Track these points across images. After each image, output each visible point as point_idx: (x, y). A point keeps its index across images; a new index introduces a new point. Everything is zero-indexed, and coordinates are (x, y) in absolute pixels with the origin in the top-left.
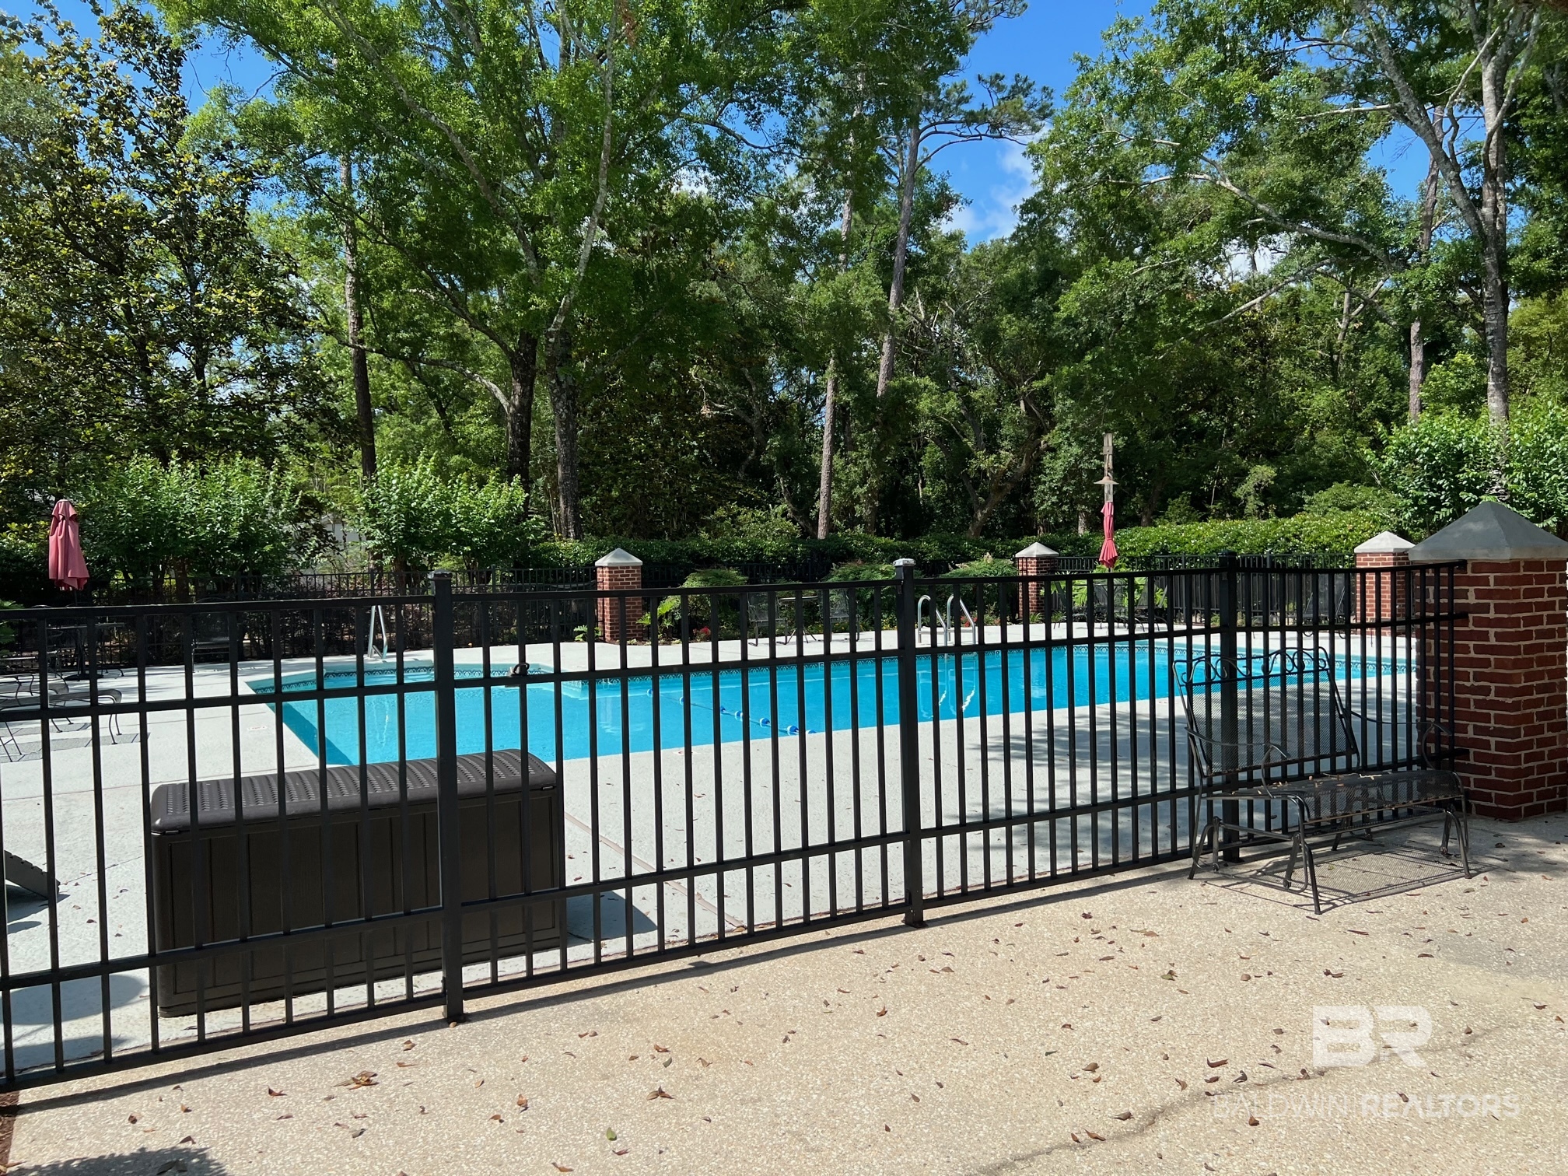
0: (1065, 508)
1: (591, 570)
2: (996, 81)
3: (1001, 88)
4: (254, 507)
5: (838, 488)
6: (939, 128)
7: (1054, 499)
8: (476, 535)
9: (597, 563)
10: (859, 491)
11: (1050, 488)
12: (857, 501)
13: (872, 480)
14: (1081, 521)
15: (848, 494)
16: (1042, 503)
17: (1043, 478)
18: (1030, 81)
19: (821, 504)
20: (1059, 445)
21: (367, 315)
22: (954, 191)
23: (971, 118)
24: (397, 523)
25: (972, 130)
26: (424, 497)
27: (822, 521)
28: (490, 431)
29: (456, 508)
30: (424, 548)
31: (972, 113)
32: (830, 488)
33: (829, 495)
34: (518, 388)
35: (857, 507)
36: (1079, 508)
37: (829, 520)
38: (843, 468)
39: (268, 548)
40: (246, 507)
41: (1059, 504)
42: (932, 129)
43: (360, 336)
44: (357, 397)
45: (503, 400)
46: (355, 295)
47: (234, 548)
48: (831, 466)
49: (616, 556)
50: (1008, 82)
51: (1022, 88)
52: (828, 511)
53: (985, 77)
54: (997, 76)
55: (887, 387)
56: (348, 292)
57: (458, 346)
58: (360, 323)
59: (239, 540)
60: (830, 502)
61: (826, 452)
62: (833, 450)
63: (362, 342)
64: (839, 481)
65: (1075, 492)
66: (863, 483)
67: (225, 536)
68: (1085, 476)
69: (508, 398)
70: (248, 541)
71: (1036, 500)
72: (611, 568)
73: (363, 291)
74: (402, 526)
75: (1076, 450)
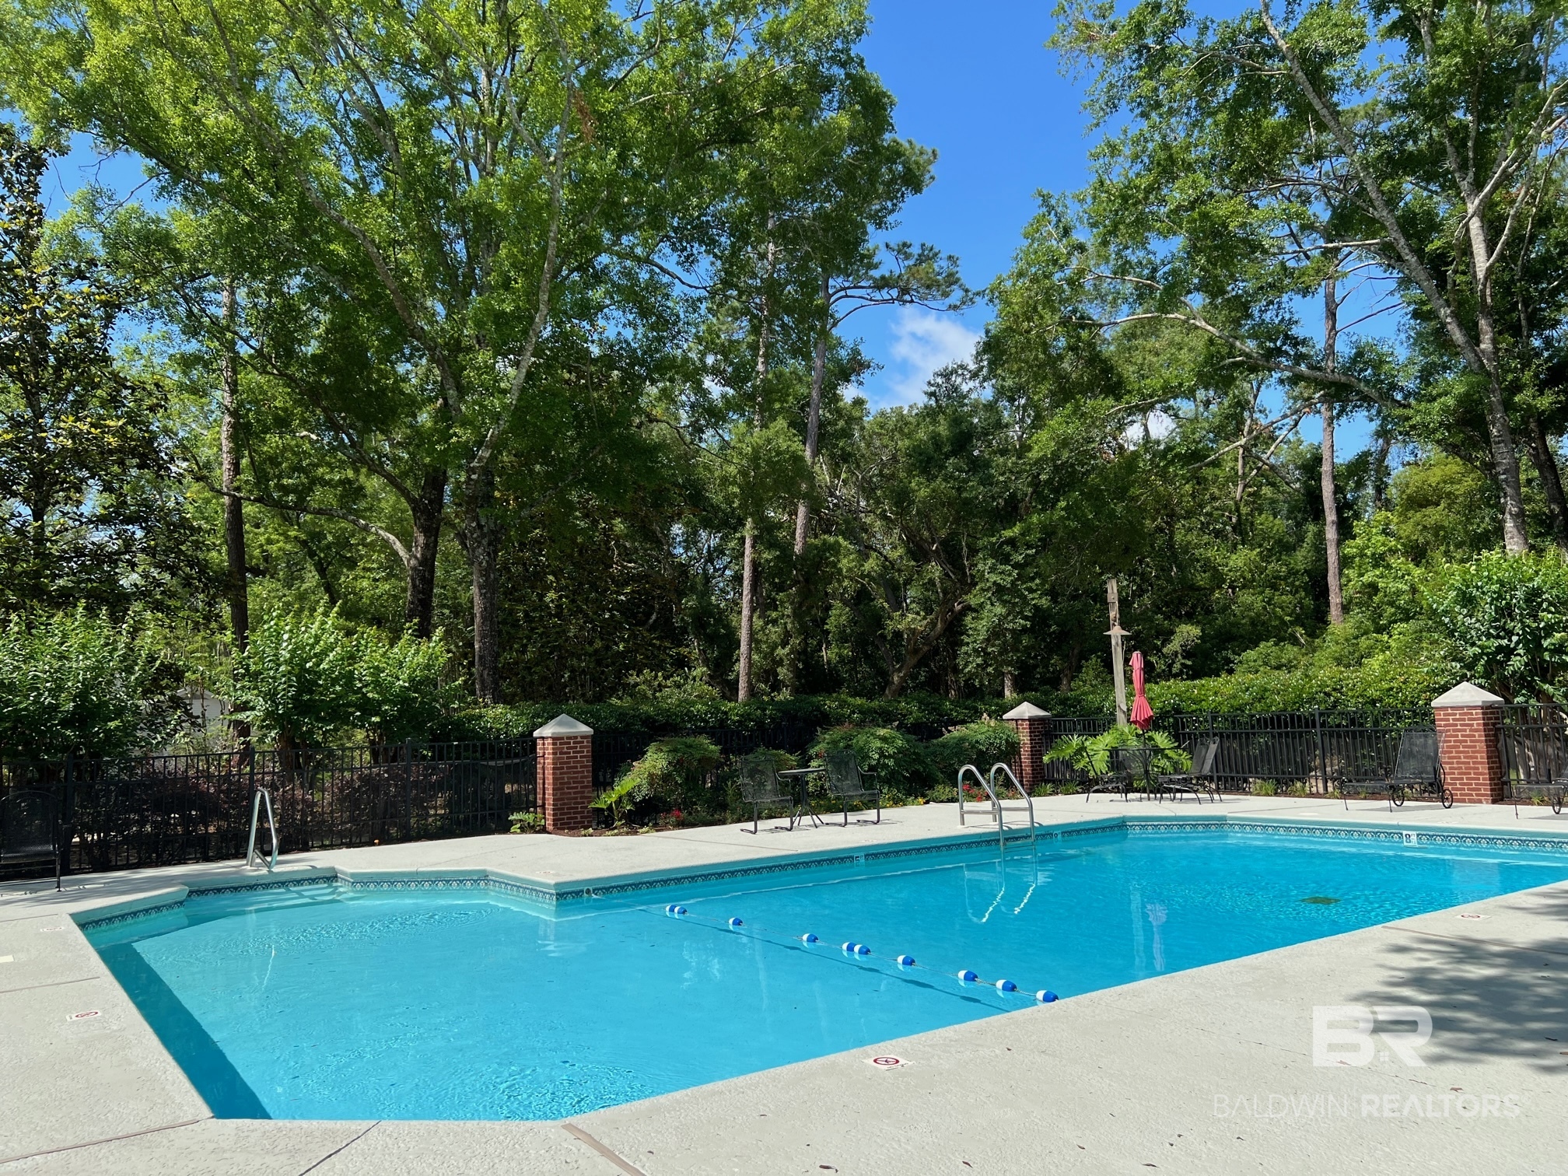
0: (990, 669)
1: (528, 743)
2: (903, 250)
3: (907, 256)
4: (98, 669)
5: (759, 650)
6: (849, 292)
7: (979, 660)
8: (385, 701)
9: (536, 734)
10: (781, 652)
11: (975, 650)
12: (780, 663)
13: (795, 641)
14: (1008, 683)
15: (769, 655)
16: (966, 665)
17: (966, 640)
18: (936, 250)
19: (741, 666)
20: (982, 605)
21: (244, 462)
22: (866, 355)
23: (883, 283)
24: (286, 691)
25: (885, 294)
26: (321, 656)
27: (742, 684)
28: (387, 587)
29: (361, 669)
30: (319, 719)
31: (883, 278)
32: (750, 649)
33: (749, 658)
34: (421, 539)
35: (779, 670)
36: (1006, 669)
37: (749, 682)
38: (763, 629)
39: (112, 725)
40: (87, 669)
41: (985, 665)
42: (842, 293)
43: (236, 484)
44: (229, 553)
45: (402, 552)
46: (233, 437)
47: (65, 723)
48: (751, 626)
49: (560, 724)
50: (915, 250)
51: (927, 256)
52: (749, 674)
53: (892, 245)
54: (905, 245)
55: (806, 546)
56: (224, 435)
57: (352, 492)
58: (236, 469)
59: (73, 713)
60: (750, 664)
61: (746, 612)
62: (753, 610)
63: (238, 489)
64: (758, 642)
65: (1001, 654)
66: (784, 644)
67: (54, 708)
68: (1009, 636)
69: (409, 548)
70: (87, 713)
71: (960, 662)
72: (555, 739)
73: (243, 433)
74: (292, 692)
75: (999, 610)
